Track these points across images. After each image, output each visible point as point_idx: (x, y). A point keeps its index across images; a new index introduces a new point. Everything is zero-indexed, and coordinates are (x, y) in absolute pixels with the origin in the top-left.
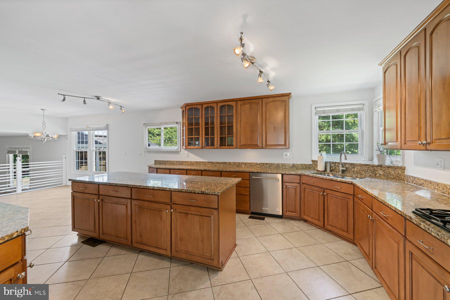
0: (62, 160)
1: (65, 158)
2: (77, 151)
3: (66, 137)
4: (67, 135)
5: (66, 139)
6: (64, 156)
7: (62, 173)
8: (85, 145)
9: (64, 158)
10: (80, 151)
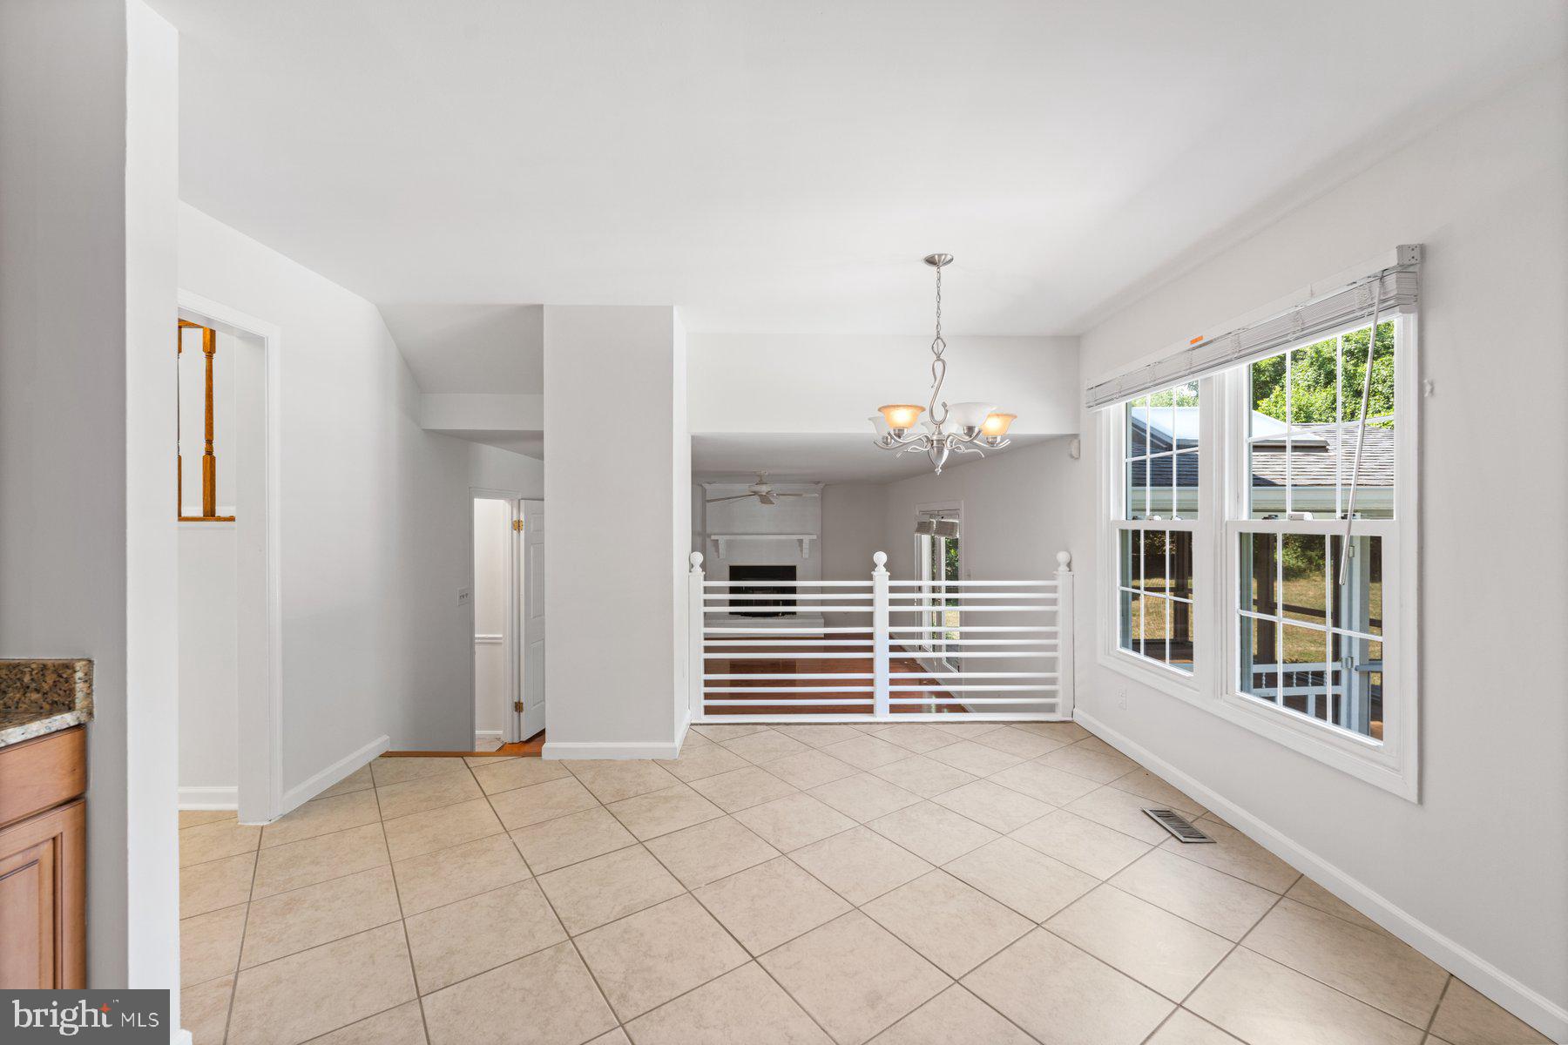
0: (1053, 578)
1: (1069, 565)
2: (1127, 531)
3: (1075, 443)
4: (1076, 436)
5: (1072, 457)
6: (1062, 557)
7: (1054, 648)
8: (1175, 493)
9: (1063, 568)
10: (1143, 525)
